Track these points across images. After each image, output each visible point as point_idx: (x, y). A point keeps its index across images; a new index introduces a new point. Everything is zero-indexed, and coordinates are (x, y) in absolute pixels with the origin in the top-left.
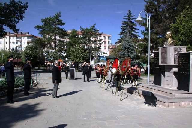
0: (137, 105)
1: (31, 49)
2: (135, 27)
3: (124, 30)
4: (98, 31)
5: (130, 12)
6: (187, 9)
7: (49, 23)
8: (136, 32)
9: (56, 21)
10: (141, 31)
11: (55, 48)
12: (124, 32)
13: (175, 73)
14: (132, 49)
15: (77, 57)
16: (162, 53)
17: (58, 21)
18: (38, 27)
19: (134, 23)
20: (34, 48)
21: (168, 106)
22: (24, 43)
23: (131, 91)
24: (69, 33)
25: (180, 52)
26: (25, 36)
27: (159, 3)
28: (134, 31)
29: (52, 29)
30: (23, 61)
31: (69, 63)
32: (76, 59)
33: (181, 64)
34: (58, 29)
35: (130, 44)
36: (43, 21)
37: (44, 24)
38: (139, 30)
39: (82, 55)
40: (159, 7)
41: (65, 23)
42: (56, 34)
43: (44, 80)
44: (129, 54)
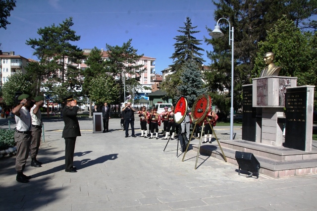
0: (225, 176)
1: (21, 80)
2: (198, 46)
3: (179, 50)
4: (136, 51)
5: (189, 21)
6: (284, 19)
7: (52, 36)
8: (199, 54)
9: (64, 34)
10: (207, 52)
11: (63, 79)
12: (179, 54)
13: (280, 121)
14: (199, 81)
15: (101, 95)
16: (258, 87)
17: (67, 33)
18: (33, 43)
19: (195, 38)
20: (25, 79)
21: (278, 177)
22: (5, 70)
23: (206, 151)
24: (87, 55)
25: (287, 85)
26: (7, 58)
27: (237, 8)
28: (196, 53)
29: (58, 47)
30: (6, 101)
31: (85, 104)
32: (100, 98)
33: (290, 105)
34: (67, 47)
35: (195, 72)
36: (41, 32)
37: (44, 38)
38: (203, 50)
39: (110, 92)
40: (238, 14)
41: (80, 37)
42: (64, 55)
43: (49, 134)
44: (195, 89)
